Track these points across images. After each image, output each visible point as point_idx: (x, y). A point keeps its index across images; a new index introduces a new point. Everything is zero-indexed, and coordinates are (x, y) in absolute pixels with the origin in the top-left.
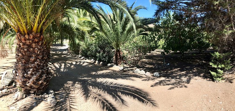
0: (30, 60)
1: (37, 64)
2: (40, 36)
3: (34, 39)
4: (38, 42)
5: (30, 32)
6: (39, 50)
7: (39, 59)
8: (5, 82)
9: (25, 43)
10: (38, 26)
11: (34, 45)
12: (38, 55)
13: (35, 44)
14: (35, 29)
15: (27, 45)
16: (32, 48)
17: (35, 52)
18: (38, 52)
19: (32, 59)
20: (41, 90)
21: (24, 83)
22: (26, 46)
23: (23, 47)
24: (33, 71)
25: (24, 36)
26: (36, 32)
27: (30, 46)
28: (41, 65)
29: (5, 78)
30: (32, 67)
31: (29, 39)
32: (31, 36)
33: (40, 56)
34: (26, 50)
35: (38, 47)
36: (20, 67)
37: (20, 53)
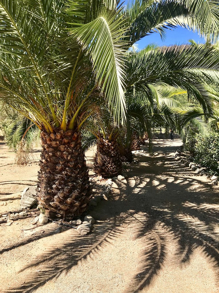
0: (56, 169)
1: (66, 175)
2: (73, 135)
3: (63, 139)
4: (69, 143)
5: (57, 129)
6: (69, 154)
7: (69, 167)
8: (26, 202)
9: (51, 144)
10: (69, 121)
11: (62, 148)
12: (68, 161)
13: (64, 146)
14: (63, 125)
15: (53, 148)
16: (60, 151)
17: (64, 157)
18: (67, 157)
19: (59, 167)
20: (71, 213)
21: (48, 201)
22: (51, 149)
23: (48, 151)
24: (60, 184)
25: (49, 135)
26: (65, 129)
27: (56, 149)
28: (72, 176)
29: (26, 195)
30: (58, 179)
31: (55, 140)
32: (59, 136)
33: (71, 163)
34: (51, 154)
35: (68, 150)
36: (43, 179)
37: (44, 158)
